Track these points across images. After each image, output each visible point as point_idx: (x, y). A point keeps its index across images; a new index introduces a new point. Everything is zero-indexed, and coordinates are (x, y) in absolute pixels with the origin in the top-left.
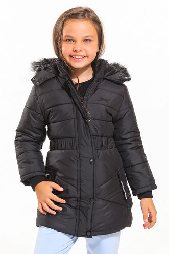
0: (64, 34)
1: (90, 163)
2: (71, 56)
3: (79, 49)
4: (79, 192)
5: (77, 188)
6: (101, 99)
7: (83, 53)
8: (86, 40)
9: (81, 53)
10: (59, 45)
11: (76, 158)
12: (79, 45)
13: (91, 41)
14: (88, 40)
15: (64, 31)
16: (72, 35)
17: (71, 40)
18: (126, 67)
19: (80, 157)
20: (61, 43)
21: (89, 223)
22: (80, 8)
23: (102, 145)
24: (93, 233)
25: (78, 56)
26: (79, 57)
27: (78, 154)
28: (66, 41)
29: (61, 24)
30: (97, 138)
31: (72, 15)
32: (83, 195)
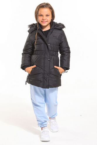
0: (39, 13)
1: (49, 60)
2: (42, 22)
3: (44, 19)
5: (43, 69)
6: (54, 36)
7: (46, 20)
8: (47, 16)
9: (45, 20)
10: (37, 17)
11: (43, 58)
12: (45, 17)
13: (49, 16)
15: (39, 12)
16: (42, 14)
17: (41, 15)
18: (63, 24)
19: (45, 58)
20: (38, 17)
21: (48, 83)
22: (45, 3)
24: (49, 87)
28: (40, 16)
29: (38, 10)
31: (42, 6)
32: (45, 72)
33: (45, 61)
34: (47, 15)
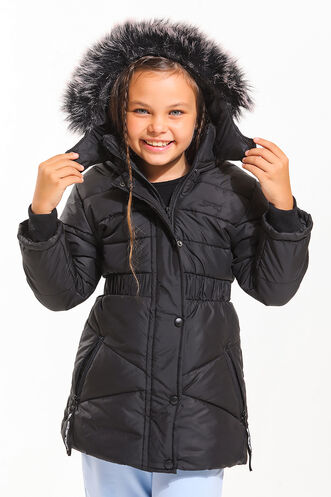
1: (176, 324)
2: (143, 141)
3: (160, 128)
4: (149, 380)
5: (146, 372)
7: (169, 137)
8: (174, 112)
9: (163, 137)
11: (148, 313)
12: (162, 122)
13: (182, 112)
14: (178, 111)
17: (144, 110)
19: (156, 310)
23: (202, 293)
25: (158, 141)
26: (160, 144)
27: (154, 306)
28: (136, 111)
30: (193, 277)
32: (157, 386)
33: (155, 331)
34: (176, 112)
